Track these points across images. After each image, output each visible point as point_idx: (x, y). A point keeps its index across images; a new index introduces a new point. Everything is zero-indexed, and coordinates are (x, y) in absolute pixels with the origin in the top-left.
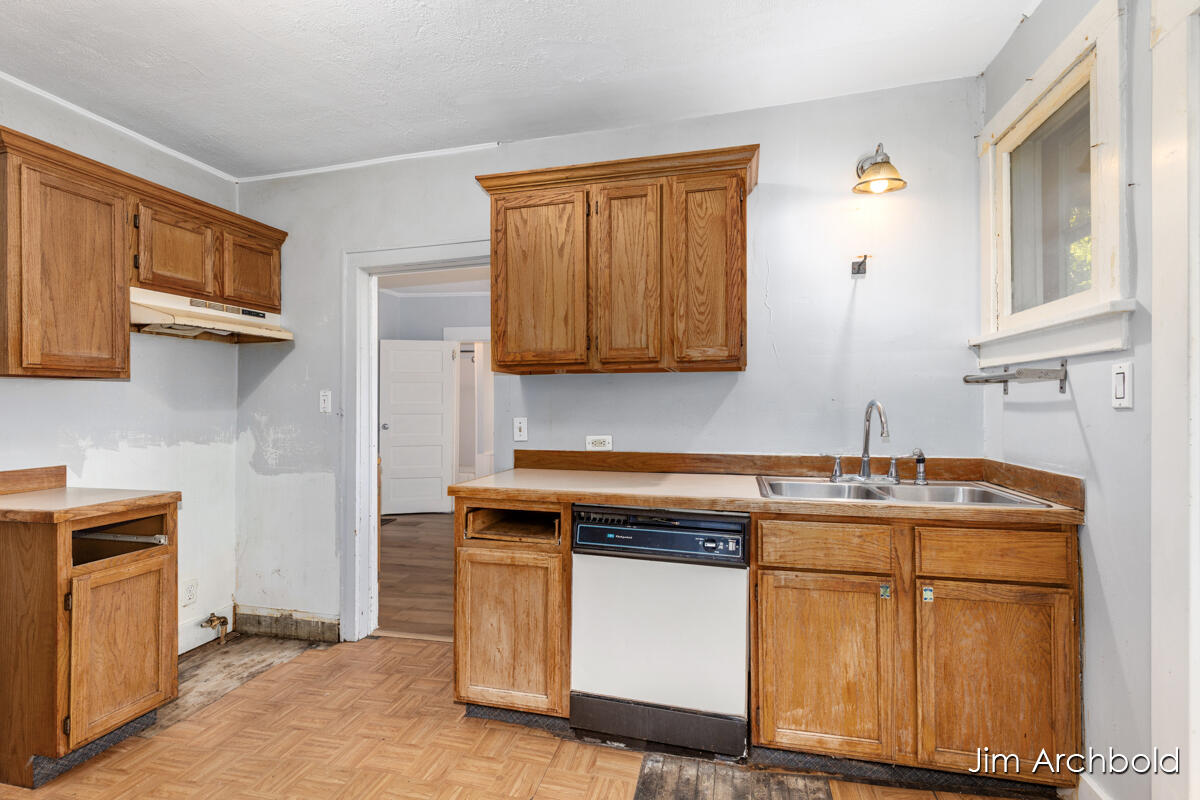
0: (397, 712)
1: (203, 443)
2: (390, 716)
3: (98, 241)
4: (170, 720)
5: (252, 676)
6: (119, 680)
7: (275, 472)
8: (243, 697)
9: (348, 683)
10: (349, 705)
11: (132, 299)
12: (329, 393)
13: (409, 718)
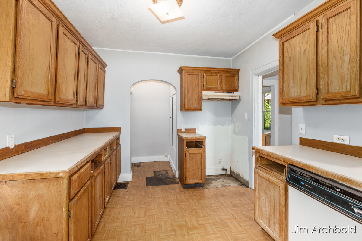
0: (245, 214)
1: (223, 125)
2: (242, 214)
3: (197, 83)
4: (206, 187)
5: (225, 186)
6: (194, 174)
7: (237, 135)
8: (219, 190)
9: (241, 199)
10: (237, 205)
11: (203, 94)
12: (247, 113)
13: (246, 218)
